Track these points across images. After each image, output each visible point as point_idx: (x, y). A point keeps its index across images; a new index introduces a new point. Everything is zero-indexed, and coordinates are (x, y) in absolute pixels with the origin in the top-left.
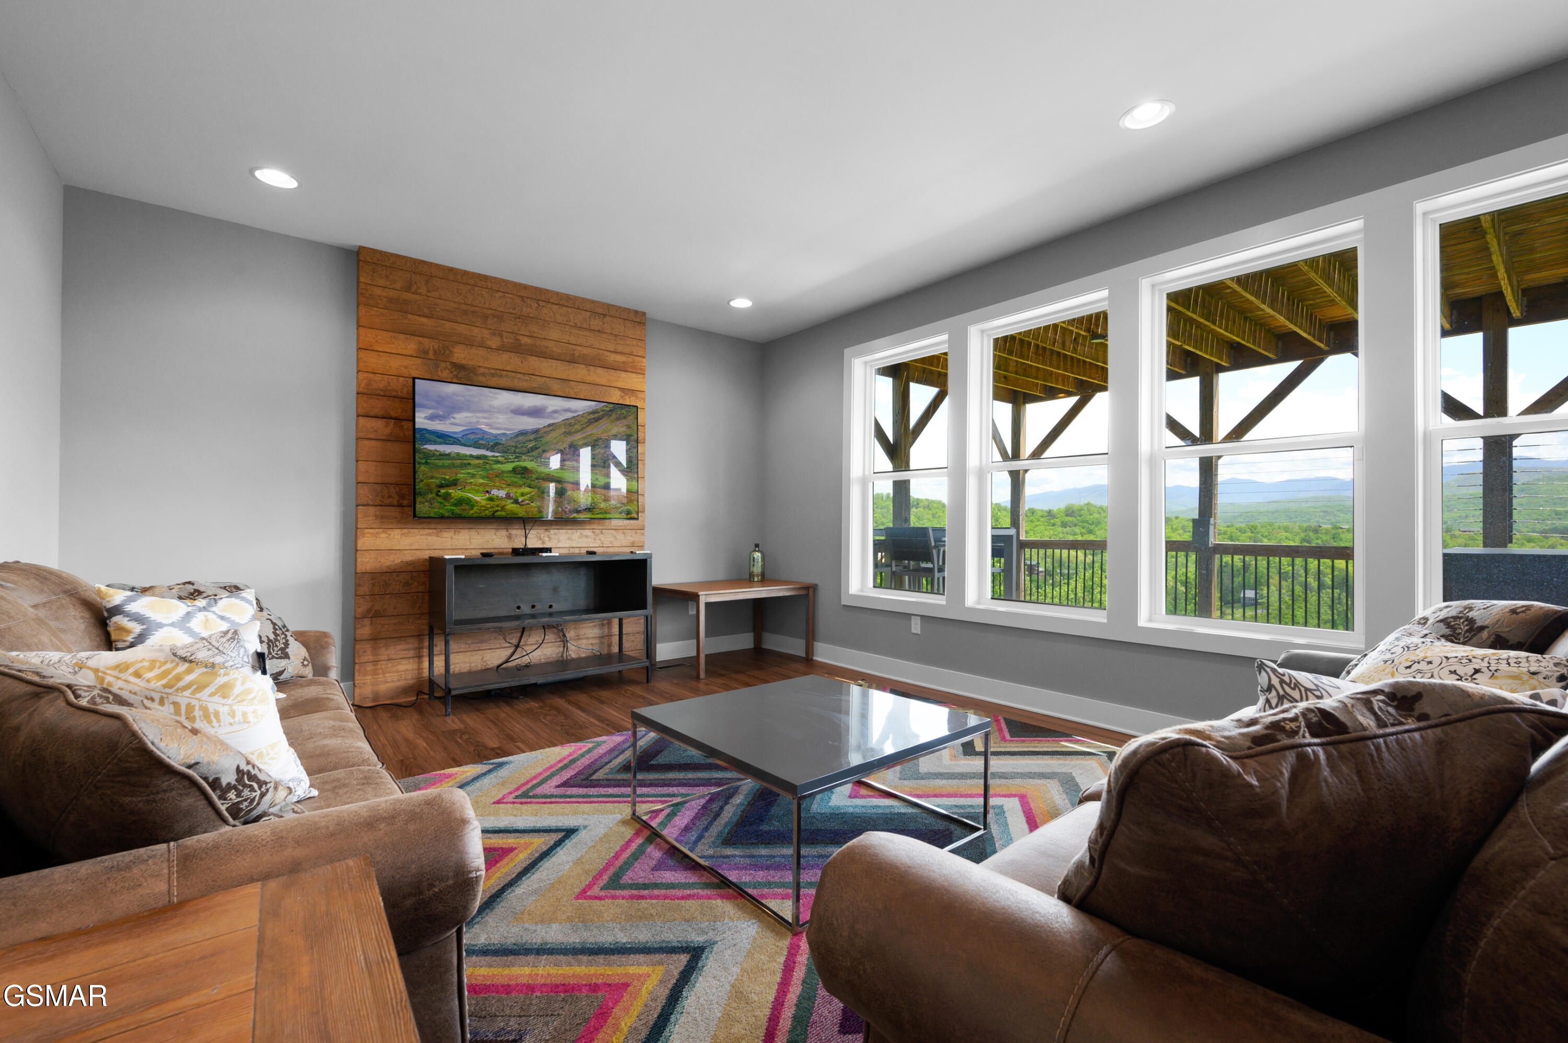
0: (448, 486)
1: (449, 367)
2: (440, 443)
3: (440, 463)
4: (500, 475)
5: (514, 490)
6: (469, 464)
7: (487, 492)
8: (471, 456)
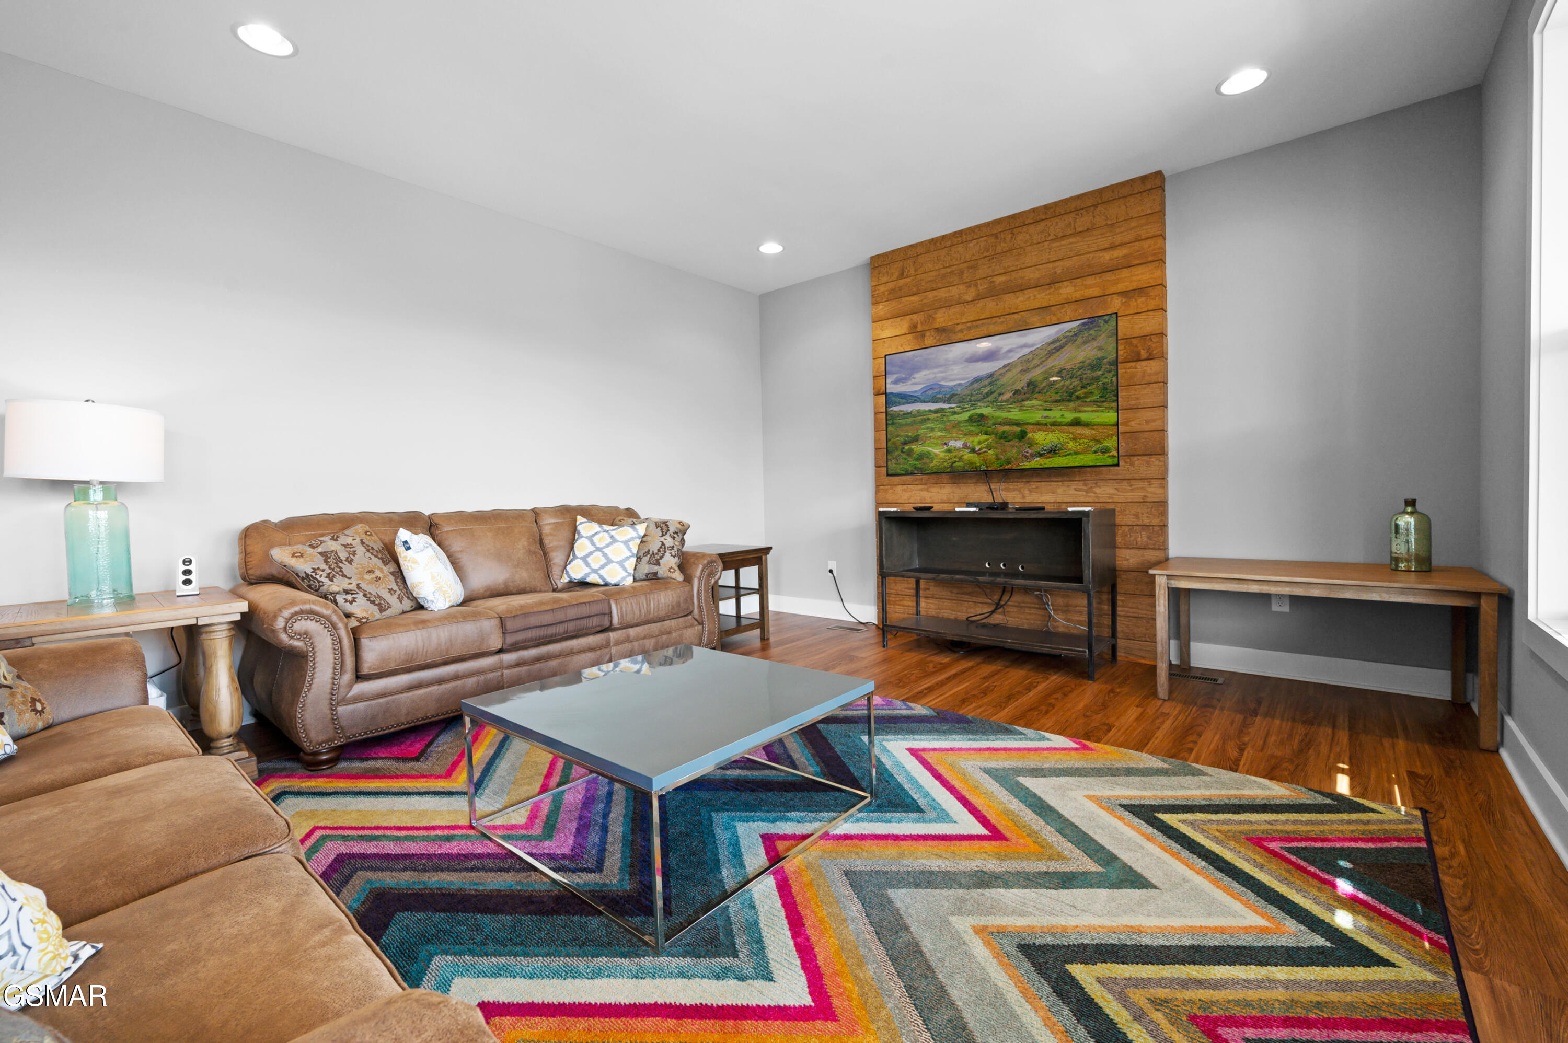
0: (911, 442)
1: (933, 333)
2: (904, 404)
3: (903, 421)
4: (956, 425)
5: (971, 439)
6: (928, 419)
7: (946, 444)
8: (930, 411)
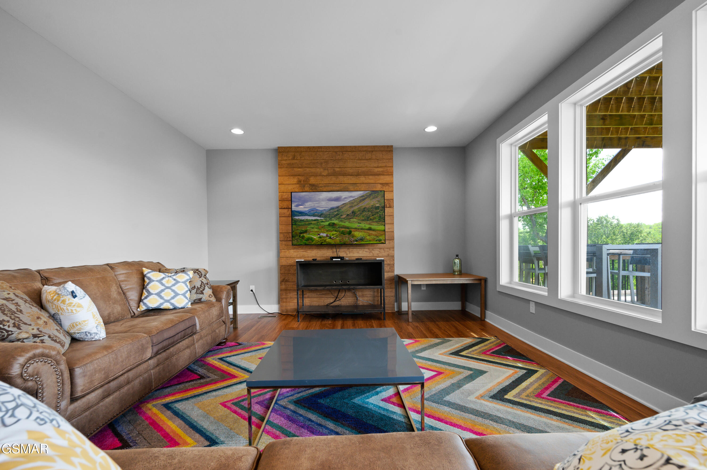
0: (303, 233)
1: (309, 186)
2: (300, 216)
3: (300, 224)
4: (323, 227)
5: (330, 233)
6: (311, 223)
7: (319, 234)
8: (312, 220)
